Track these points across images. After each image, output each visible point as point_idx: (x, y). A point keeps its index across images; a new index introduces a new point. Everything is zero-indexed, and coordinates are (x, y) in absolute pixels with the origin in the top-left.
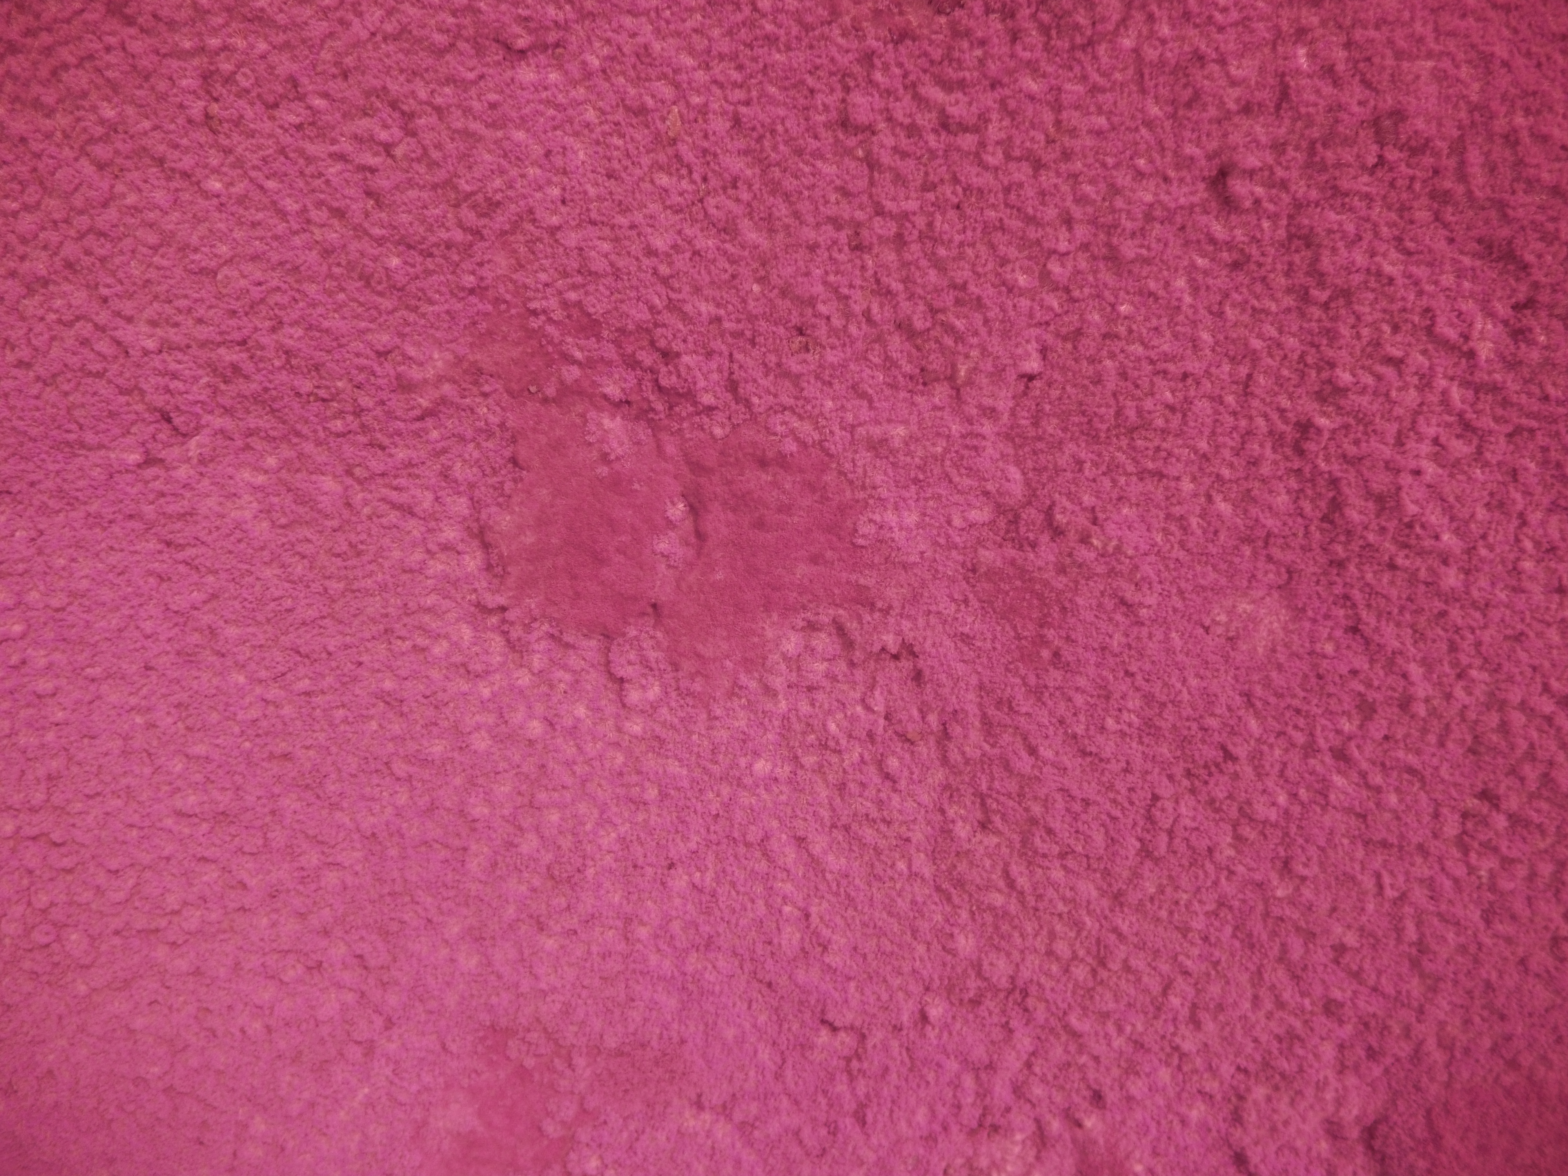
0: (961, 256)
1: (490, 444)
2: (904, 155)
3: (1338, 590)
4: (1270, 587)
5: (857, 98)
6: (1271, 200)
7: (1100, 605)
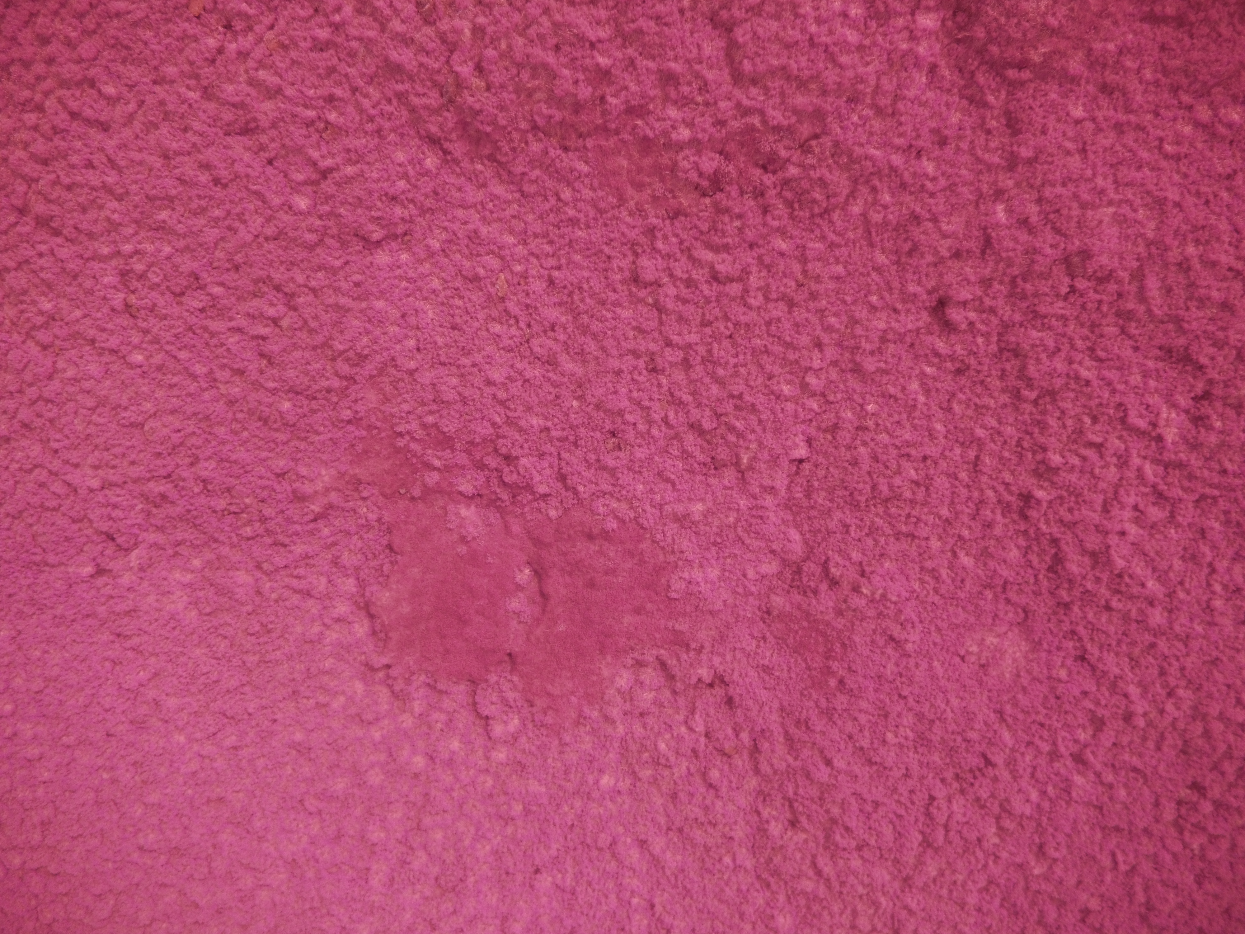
0: (736, 374)
1: (370, 535)
2: (685, 301)
3: (1066, 627)
4: (1011, 624)
5: (645, 262)
6: (983, 322)
7: (873, 641)
